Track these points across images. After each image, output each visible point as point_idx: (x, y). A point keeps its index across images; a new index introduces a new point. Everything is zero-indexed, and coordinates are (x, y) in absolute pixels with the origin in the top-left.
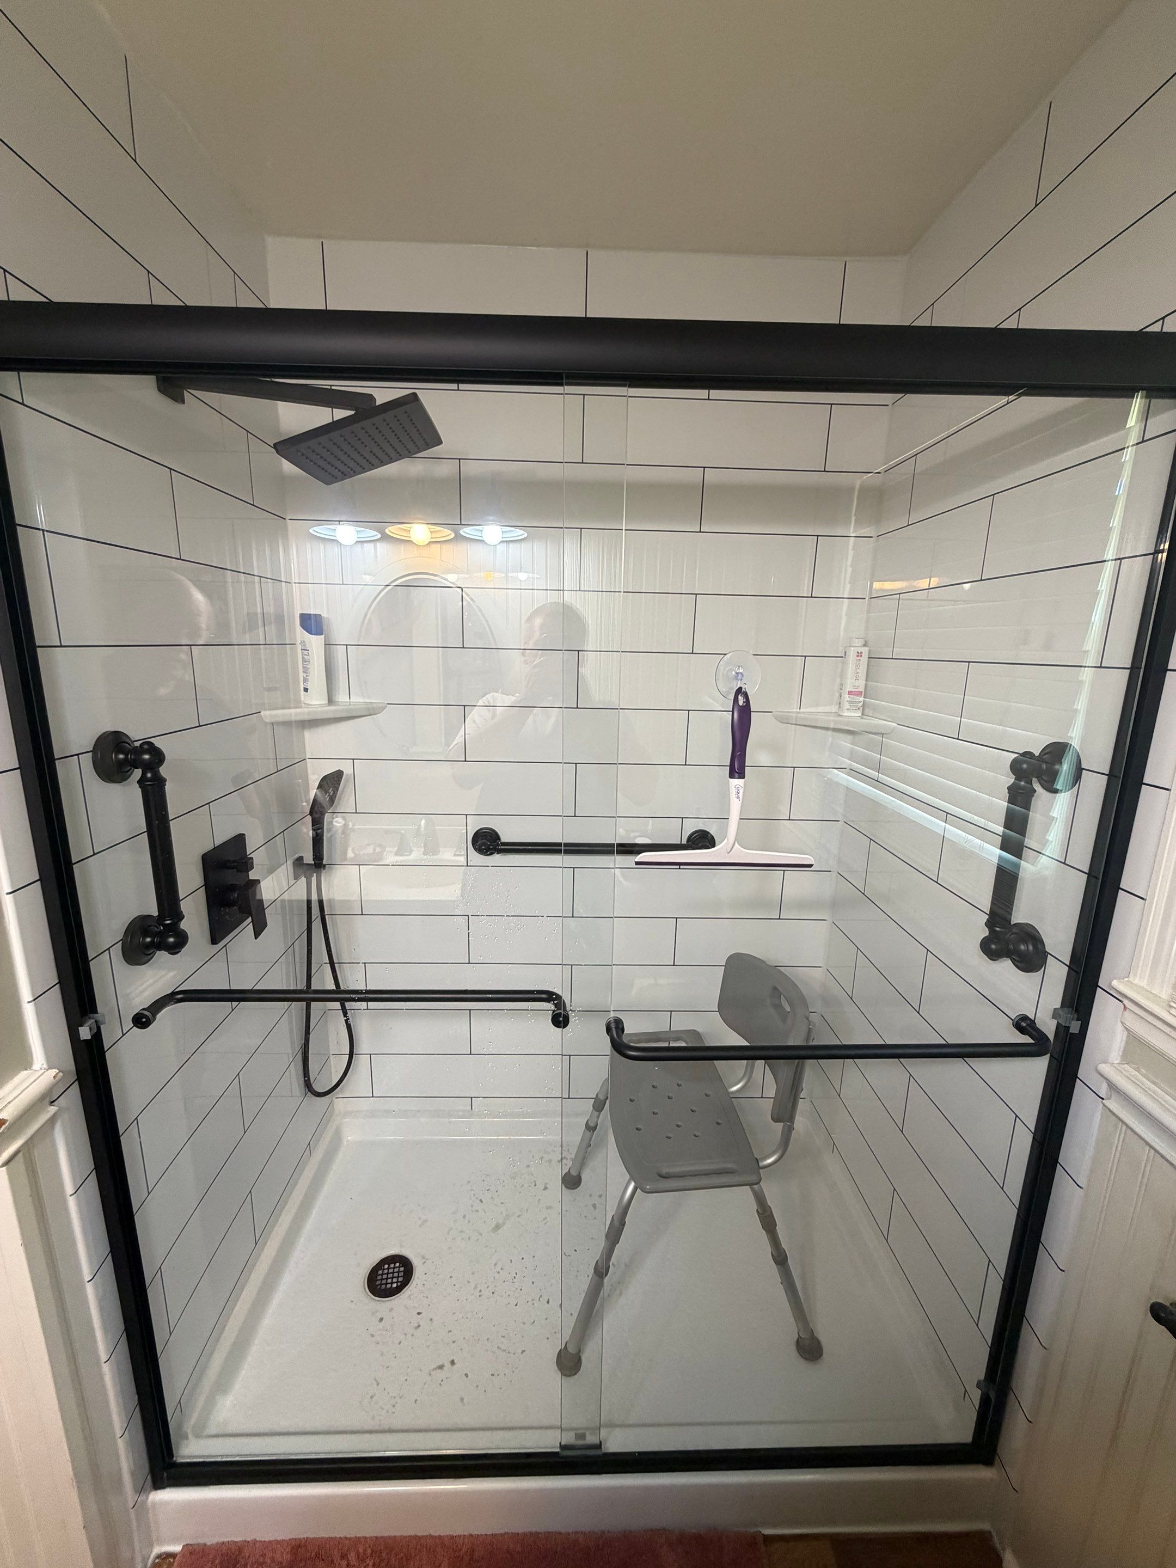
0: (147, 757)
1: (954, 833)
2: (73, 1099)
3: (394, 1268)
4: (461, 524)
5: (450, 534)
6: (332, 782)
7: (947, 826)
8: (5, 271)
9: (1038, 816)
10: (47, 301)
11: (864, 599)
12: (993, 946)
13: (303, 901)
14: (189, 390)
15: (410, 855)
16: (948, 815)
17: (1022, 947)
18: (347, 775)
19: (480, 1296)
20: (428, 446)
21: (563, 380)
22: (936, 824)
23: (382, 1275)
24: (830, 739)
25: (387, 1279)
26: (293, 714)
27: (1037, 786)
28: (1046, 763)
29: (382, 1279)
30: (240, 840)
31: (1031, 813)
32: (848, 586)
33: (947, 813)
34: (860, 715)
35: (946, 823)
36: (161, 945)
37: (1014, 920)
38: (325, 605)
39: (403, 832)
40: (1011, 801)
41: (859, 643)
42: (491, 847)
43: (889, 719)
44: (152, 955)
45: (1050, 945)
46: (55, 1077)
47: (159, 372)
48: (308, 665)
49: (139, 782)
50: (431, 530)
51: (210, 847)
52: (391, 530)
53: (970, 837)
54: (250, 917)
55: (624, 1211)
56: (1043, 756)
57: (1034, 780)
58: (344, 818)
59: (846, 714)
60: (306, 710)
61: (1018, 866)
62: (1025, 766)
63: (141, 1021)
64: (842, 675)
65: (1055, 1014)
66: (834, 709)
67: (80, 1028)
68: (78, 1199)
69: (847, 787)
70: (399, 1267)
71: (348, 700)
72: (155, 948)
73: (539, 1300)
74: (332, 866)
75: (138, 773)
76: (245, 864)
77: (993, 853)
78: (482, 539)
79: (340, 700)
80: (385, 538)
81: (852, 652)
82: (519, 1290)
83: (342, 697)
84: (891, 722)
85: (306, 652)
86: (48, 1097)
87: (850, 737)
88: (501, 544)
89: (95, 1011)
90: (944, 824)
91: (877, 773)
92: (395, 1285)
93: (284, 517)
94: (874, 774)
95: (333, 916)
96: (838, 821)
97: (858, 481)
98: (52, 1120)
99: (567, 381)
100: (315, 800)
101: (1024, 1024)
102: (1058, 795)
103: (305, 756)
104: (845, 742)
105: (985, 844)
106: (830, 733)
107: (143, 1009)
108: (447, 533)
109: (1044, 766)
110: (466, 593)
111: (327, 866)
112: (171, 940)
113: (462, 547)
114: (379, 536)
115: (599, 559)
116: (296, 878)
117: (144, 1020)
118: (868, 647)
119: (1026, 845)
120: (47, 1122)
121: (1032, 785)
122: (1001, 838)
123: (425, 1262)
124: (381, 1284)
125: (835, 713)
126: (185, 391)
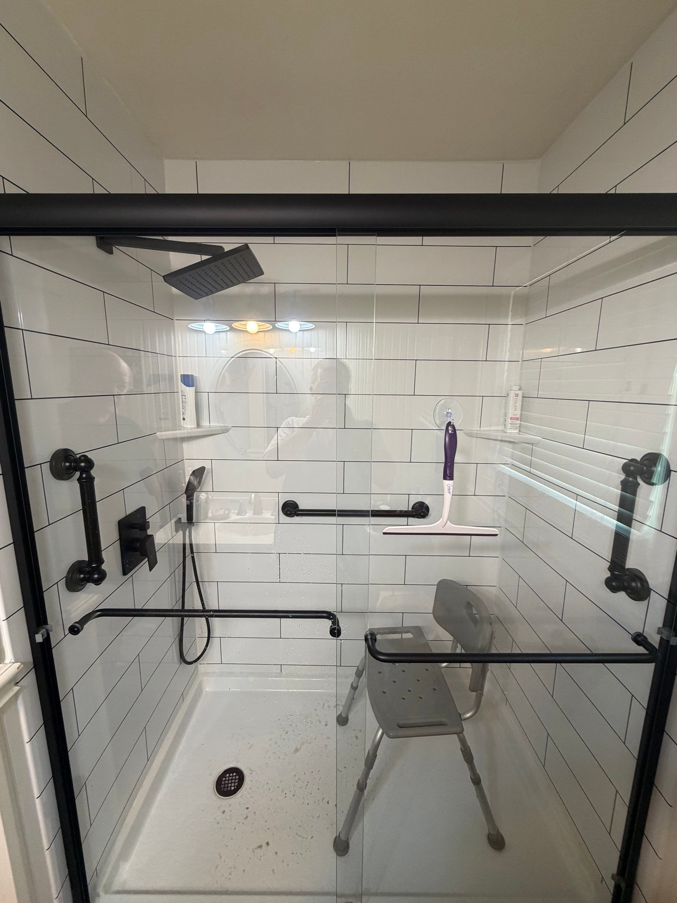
0: (83, 464)
1: (582, 507)
2: (31, 680)
3: (232, 776)
4: (276, 321)
5: (270, 327)
6: (199, 473)
7: (578, 503)
8: (3, 178)
9: (640, 499)
10: (26, 193)
11: (519, 361)
12: (614, 584)
13: (181, 544)
14: (116, 246)
15: (245, 515)
16: (578, 496)
17: (633, 584)
18: (208, 469)
19: (285, 797)
20: (256, 276)
21: (336, 233)
22: (571, 502)
23: (225, 781)
24: (499, 446)
25: (228, 784)
26: (178, 433)
27: (640, 480)
28: (645, 466)
29: (225, 784)
30: (142, 511)
31: (637, 497)
32: (508, 354)
33: (577, 495)
34: (518, 432)
35: (576, 501)
36: (90, 580)
37: (627, 566)
38: (197, 369)
39: (241, 501)
40: (623, 490)
41: (516, 388)
42: (293, 512)
43: (537, 435)
44: (85, 585)
45: (652, 583)
46: (18, 668)
47: (97, 234)
48: (185, 404)
49: (78, 480)
50: (259, 324)
51: (123, 516)
52: (235, 325)
53: (594, 511)
54: (147, 558)
55: (376, 747)
56: (643, 461)
57: (638, 477)
58: (207, 494)
59: (509, 431)
60: (185, 431)
61: (629, 532)
62: (632, 468)
63: (74, 630)
64: (506, 408)
65: (659, 631)
66: (501, 428)
67: (36, 635)
68: (32, 745)
69: (510, 476)
70: (235, 776)
71: (209, 425)
72: (86, 581)
73: (322, 801)
74: (198, 523)
75: (78, 474)
76: (144, 526)
77: (612, 523)
78: (287, 329)
79: (204, 425)
80: (232, 329)
81: (512, 394)
82: (310, 793)
83: (205, 423)
84: (538, 436)
85: (184, 397)
86: (15, 681)
87: (511, 445)
88: (299, 332)
89: (46, 623)
90: (575, 501)
91: (529, 468)
92: (233, 788)
93: (172, 319)
94: (528, 468)
95: (199, 553)
96: (505, 496)
97: (513, 291)
98: (16, 696)
99: (339, 233)
100: (189, 482)
101: (639, 639)
102: (654, 487)
103: (184, 458)
104: (508, 448)
105: (605, 516)
106: (499, 442)
107: (76, 623)
108: (269, 326)
109: (645, 468)
110: (279, 361)
111: (195, 523)
112: (96, 576)
113: (277, 334)
114: (229, 328)
115: (357, 340)
116: (177, 531)
117: (76, 629)
118: (521, 390)
119: (635, 519)
120: (13, 696)
121: (637, 480)
122: (617, 513)
123: (251, 773)
124: (224, 787)
125: (501, 430)
126: (113, 247)
